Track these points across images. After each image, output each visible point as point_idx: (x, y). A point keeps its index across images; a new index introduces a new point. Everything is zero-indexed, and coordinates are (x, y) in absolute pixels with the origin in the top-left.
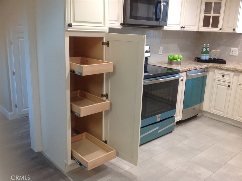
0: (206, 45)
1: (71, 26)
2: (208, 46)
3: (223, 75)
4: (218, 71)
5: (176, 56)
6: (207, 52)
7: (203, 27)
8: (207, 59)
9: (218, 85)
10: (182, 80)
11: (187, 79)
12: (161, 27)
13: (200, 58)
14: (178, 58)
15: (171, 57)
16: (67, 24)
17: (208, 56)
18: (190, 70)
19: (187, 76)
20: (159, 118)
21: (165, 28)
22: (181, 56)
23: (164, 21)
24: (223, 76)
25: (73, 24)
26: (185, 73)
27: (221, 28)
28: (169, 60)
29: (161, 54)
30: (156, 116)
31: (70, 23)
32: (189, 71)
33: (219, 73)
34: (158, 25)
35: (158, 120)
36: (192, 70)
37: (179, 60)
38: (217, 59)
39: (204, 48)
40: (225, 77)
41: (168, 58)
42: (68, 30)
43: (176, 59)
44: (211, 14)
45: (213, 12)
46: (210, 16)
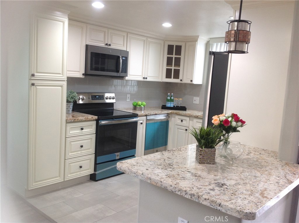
0: (170, 94)
1: (34, 76)
2: (172, 95)
4: (178, 117)
5: (140, 103)
6: (172, 100)
7: (166, 78)
8: (172, 106)
9: (179, 130)
10: (141, 123)
11: (147, 123)
12: (122, 78)
13: (165, 106)
14: (142, 105)
15: (135, 103)
16: (31, 74)
17: (173, 104)
18: (150, 114)
19: (147, 120)
20: (118, 156)
21: (127, 78)
22: (144, 103)
23: (124, 73)
24: (182, 121)
25: (35, 74)
26: (145, 117)
27: (181, 79)
28: (134, 107)
29: (129, 101)
30: (115, 154)
31: (33, 73)
32: (148, 115)
33: (179, 119)
34: (119, 75)
35: (118, 158)
36: (151, 114)
37: (142, 106)
38: (180, 107)
39: (168, 96)
40: (183, 122)
41: (133, 104)
42: (32, 78)
43: (140, 106)
44: (172, 67)
45: (174, 65)
46: (172, 69)
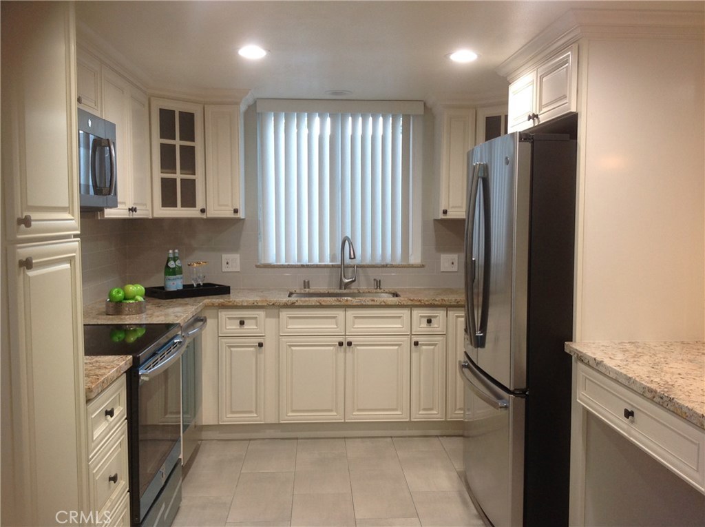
2: (177, 255)
3: (242, 320)
5: (132, 289)
7: (163, 206)
9: (232, 349)
13: (163, 288)
15: (118, 292)
20: (163, 474)
24: (242, 323)
27: (202, 207)
33: (229, 318)
38: (205, 285)
39: (169, 259)
40: (245, 326)
41: (111, 296)
43: (133, 298)
44: (176, 173)
45: (181, 169)
46: (176, 179)
